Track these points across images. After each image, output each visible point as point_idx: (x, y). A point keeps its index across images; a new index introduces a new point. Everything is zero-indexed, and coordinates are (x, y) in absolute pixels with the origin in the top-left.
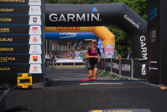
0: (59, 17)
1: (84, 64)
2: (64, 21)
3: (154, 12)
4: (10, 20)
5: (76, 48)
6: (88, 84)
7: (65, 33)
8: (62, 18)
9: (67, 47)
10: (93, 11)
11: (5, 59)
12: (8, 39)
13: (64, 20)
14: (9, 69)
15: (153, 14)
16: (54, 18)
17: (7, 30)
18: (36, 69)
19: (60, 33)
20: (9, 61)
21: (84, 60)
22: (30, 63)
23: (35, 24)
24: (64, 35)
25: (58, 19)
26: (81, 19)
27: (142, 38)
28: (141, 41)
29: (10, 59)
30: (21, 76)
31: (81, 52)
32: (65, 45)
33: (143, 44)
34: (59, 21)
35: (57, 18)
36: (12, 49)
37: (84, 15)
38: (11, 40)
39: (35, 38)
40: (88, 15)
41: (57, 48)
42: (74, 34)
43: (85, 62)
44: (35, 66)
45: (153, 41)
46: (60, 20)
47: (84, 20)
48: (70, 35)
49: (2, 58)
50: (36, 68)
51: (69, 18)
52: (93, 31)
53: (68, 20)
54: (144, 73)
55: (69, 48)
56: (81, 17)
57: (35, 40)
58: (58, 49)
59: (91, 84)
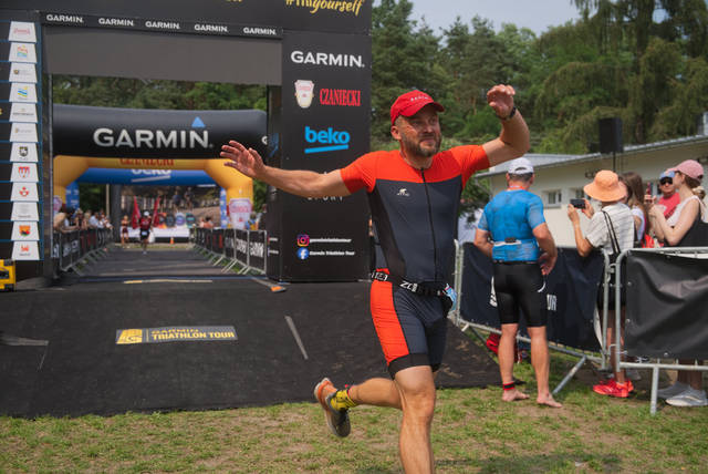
1: (192, 240)
2: (127, 146)
5: (178, 203)
6: (140, 282)
7: (145, 172)
8: (124, 140)
10: (194, 125)
13: (129, 142)
16: (106, 138)
18: (25, 252)
19: (134, 171)
21: (192, 231)
22: (13, 239)
23: (23, 159)
25: (116, 141)
26: (167, 143)
31: (190, 212)
34: (118, 145)
35: (111, 139)
37: (173, 134)
39: (24, 189)
40: (183, 133)
42: (166, 174)
43: (192, 236)
44: (25, 244)
46: (120, 143)
50: (26, 249)
51: (139, 139)
52: (204, 168)
55: (161, 203)
56: (167, 136)
57: (24, 192)
59: (147, 281)
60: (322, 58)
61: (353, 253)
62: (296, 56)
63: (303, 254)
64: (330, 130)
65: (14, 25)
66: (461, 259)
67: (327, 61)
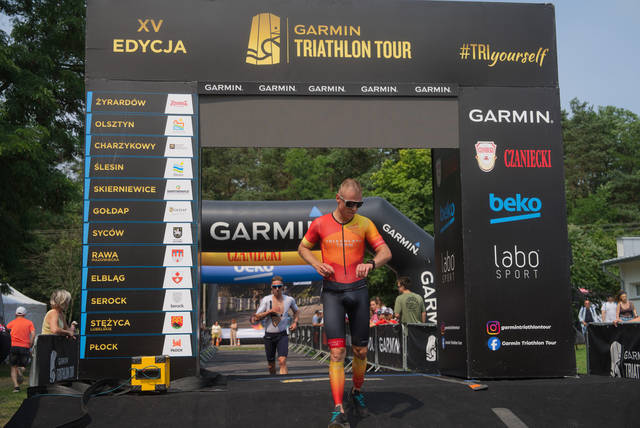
0: (232, 229)
2: (244, 239)
3: (450, 212)
4: (120, 233)
6: (300, 381)
8: (241, 233)
9: (251, 302)
10: (311, 215)
11: (106, 325)
12: (116, 278)
13: (246, 235)
14: (114, 347)
15: (446, 218)
16: (222, 232)
17: (111, 256)
18: (177, 347)
20: (116, 329)
22: (164, 332)
23: (177, 241)
24: (245, 274)
25: (232, 235)
26: (284, 234)
27: (426, 276)
28: (424, 283)
29: (118, 323)
30: (139, 362)
32: (246, 297)
33: (428, 291)
34: (234, 238)
35: (228, 232)
36: (123, 301)
37: (290, 226)
38: (121, 278)
39: (177, 274)
40: (301, 224)
41: (229, 303)
42: (268, 270)
44: (177, 338)
45: (449, 278)
46: (236, 236)
47: (292, 237)
48: (259, 272)
49: (98, 321)
50: (178, 344)
51: (255, 232)
53: (255, 238)
54: (432, 356)
56: (284, 230)
57: (178, 278)
58: (231, 306)
59: (307, 380)
60: (503, 115)
61: (554, 343)
62: (474, 115)
63: (494, 344)
64: (518, 196)
65: (171, 97)
67: (511, 118)
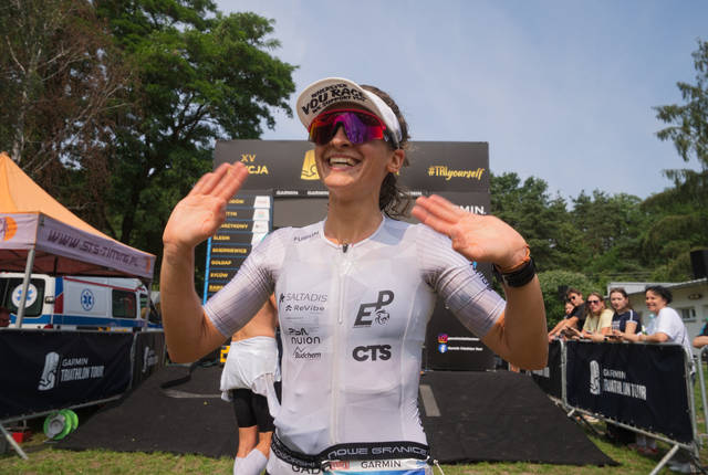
4: (225, 275)
30: (225, 349)
61: (481, 349)
63: (443, 349)
65: (258, 198)
66: (565, 354)
